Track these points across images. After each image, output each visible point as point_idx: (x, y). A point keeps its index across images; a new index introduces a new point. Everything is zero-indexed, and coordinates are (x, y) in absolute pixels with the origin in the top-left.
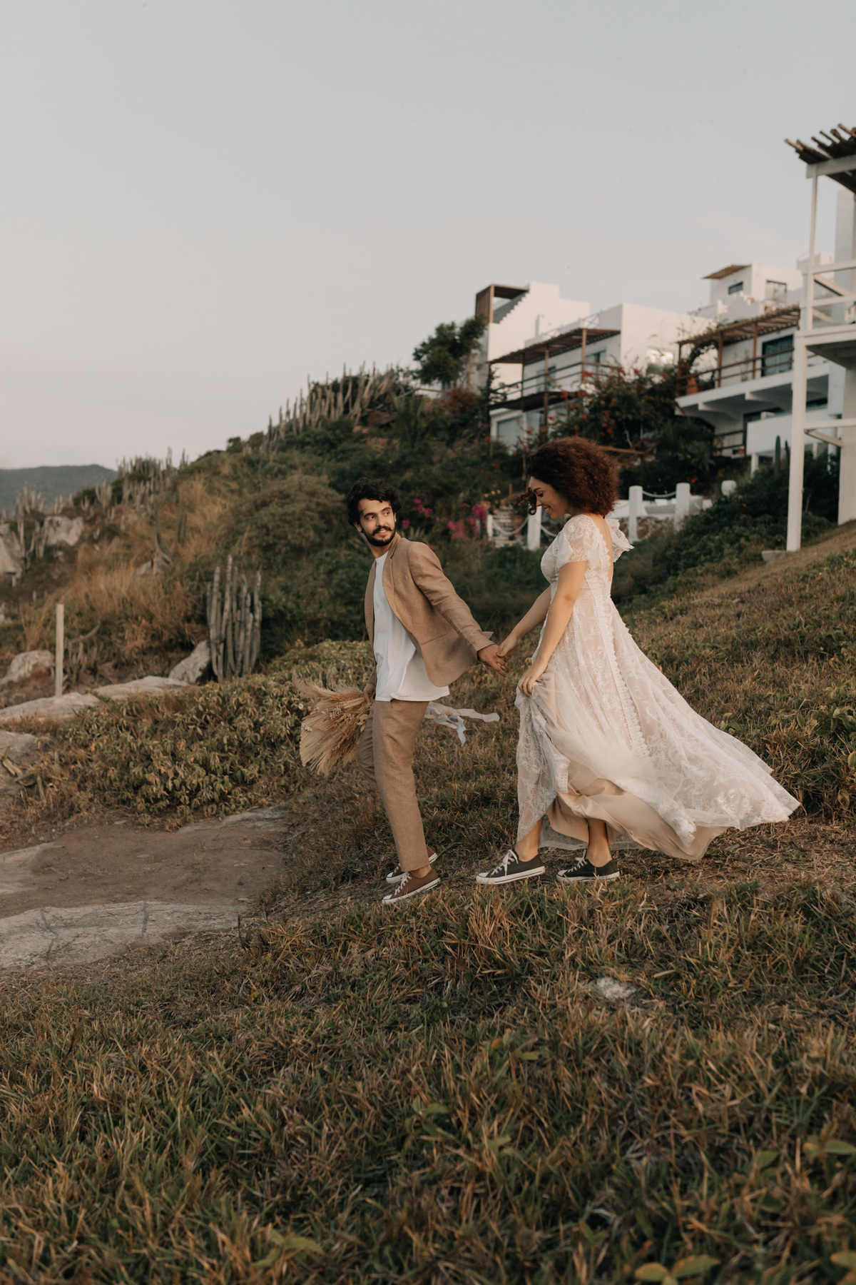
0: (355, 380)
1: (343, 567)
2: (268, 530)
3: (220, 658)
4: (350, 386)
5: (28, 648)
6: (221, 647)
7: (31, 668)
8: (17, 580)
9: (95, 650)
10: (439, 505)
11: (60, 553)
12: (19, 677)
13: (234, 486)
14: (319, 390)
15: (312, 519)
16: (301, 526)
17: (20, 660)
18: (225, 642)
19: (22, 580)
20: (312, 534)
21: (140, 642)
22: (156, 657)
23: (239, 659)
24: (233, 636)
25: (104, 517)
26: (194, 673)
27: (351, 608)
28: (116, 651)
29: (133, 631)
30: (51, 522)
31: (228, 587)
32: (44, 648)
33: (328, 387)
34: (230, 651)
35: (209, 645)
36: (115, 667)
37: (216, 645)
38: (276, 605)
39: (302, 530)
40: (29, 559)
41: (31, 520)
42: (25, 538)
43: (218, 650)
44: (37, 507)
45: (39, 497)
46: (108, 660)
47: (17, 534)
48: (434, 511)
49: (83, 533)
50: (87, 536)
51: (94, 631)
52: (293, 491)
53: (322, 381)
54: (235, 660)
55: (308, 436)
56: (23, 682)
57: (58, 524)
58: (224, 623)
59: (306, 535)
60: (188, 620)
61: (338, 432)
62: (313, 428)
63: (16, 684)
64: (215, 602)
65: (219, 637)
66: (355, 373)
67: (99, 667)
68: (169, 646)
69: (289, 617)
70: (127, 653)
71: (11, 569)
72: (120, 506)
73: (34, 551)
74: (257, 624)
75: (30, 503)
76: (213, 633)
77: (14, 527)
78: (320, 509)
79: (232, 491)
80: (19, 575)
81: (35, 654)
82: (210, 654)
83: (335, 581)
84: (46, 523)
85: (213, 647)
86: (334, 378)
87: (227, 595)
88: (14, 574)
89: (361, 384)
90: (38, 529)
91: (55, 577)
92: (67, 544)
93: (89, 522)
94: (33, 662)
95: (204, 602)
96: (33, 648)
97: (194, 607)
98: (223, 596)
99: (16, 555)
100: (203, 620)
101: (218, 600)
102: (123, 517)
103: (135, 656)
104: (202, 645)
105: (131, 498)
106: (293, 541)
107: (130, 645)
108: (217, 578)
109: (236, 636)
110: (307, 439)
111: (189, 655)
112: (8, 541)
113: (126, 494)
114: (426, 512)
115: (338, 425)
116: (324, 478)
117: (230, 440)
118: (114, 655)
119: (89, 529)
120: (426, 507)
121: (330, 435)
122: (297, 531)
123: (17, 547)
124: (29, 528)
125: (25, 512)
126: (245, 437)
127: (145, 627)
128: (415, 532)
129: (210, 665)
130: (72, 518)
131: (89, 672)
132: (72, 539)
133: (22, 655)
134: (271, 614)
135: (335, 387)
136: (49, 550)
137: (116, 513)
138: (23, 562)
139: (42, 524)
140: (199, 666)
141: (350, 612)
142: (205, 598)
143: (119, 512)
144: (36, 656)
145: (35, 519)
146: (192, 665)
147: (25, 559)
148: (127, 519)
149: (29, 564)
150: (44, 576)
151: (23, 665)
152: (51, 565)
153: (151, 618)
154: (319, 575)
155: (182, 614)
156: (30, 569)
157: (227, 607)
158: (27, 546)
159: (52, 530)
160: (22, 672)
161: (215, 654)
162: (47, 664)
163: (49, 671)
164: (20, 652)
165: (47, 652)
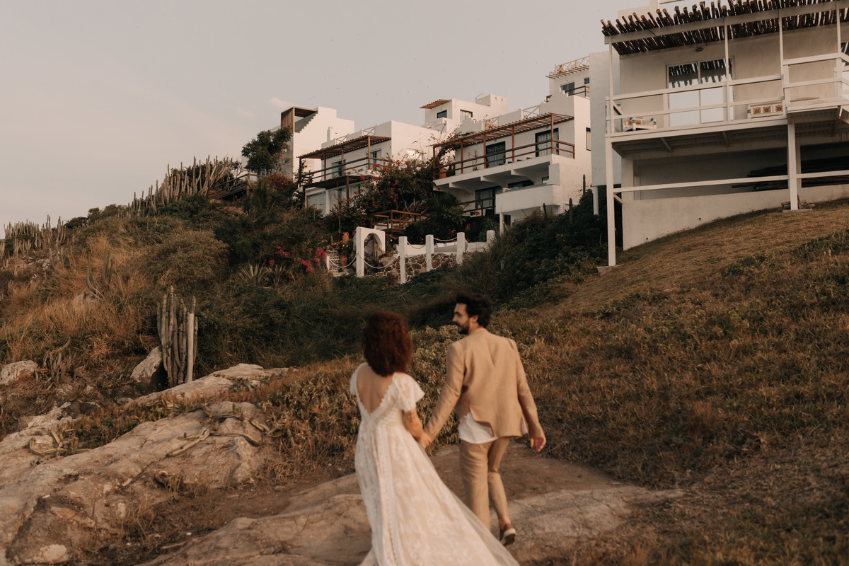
0: (204, 167)
1: (244, 293)
2: (179, 268)
3: (169, 358)
4: (198, 173)
5: (14, 360)
6: (170, 350)
7: (19, 374)
9: (70, 357)
10: (294, 249)
12: (9, 381)
13: (131, 240)
14: (179, 174)
15: (209, 260)
16: (202, 266)
17: (10, 369)
18: (172, 347)
20: (210, 271)
21: (104, 350)
22: (118, 360)
23: (184, 358)
24: (178, 342)
26: (151, 370)
27: (255, 319)
28: (86, 357)
29: (98, 343)
31: (172, 308)
32: (28, 358)
33: (184, 173)
34: (176, 353)
35: (161, 349)
36: (87, 369)
37: (167, 349)
38: (207, 319)
39: (204, 268)
43: (167, 352)
46: (81, 365)
48: (291, 254)
51: (67, 344)
52: (192, 242)
53: (179, 169)
54: (180, 360)
55: (175, 206)
58: (171, 333)
59: (206, 271)
60: (139, 332)
61: (195, 203)
62: (176, 200)
63: (6, 386)
64: (164, 319)
65: (168, 343)
66: (204, 162)
67: (76, 370)
68: (127, 353)
69: (216, 327)
70: (95, 359)
72: (12, 258)
76: (163, 341)
78: (212, 253)
79: (130, 244)
82: (162, 355)
83: (243, 302)
85: (164, 350)
86: (188, 167)
87: (172, 313)
89: (208, 170)
94: (20, 370)
95: (154, 320)
96: (17, 360)
97: (144, 323)
98: (169, 312)
100: (154, 332)
101: (167, 317)
102: (16, 266)
103: (101, 360)
104: (157, 348)
105: (20, 252)
106: (199, 276)
107: (96, 353)
108: (165, 302)
109: (180, 342)
110: (175, 208)
111: (145, 358)
113: (16, 250)
114: (286, 254)
115: (195, 198)
116: (211, 233)
117: (91, 211)
118: (86, 360)
120: (284, 251)
121: (190, 205)
122: (200, 269)
126: (102, 208)
127: (106, 339)
128: (279, 268)
129: (162, 363)
131: (68, 374)
133: (11, 364)
134: (204, 326)
135: (189, 172)
137: (10, 263)
140: (154, 364)
141: (254, 322)
142: (155, 317)
143: (12, 263)
144: (23, 364)
146: (149, 364)
148: (18, 267)
151: (13, 372)
153: (111, 332)
154: (229, 298)
155: (135, 329)
157: (172, 322)
160: (11, 378)
161: (165, 356)
162: (32, 370)
163: (34, 375)
164: (8, 363)
165: (31, 361)
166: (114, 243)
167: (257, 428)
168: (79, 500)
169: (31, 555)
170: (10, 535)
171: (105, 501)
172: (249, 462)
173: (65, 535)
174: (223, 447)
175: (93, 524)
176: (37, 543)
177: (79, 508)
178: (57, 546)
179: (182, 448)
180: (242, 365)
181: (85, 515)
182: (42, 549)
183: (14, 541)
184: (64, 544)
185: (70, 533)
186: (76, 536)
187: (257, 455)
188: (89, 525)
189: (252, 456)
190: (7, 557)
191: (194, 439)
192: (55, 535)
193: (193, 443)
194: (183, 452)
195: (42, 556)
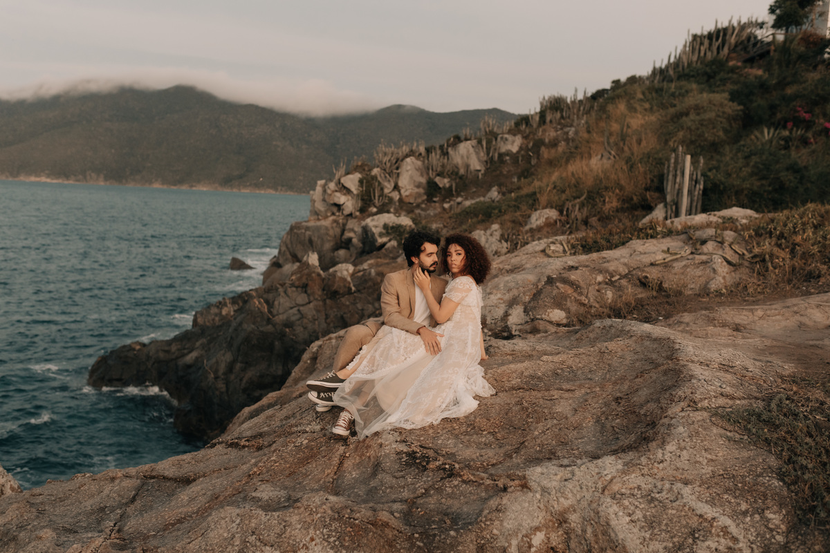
0: (725, 30)
1: (755, 154)
2: (691, 130)
4: (719, 35)
5: (541, 208)
6: (674, 208)
7: (544, 220)
8: (482, 174)
9: (585, 209)
10: (817, 110)
11: (508, 158)
12: (537, 226)
13: (647, 106)
14: (698, 39)
15: (721, 122)
16: (714, 128)
17: (538, 215)
18: (676, 205)
19: (484, 175)
20: (721, 133)
21: (615, 204)
22: (626, 214)
25: (534, 134)
27: (764, 182)
28: (599, 210)
29: (610, 198)
30: (502, 138)
31: (679, 167)
32: (552, 207)
33: (705, 37)
34: (680, 210)
35: (666, 206)
36: (599, 220)
37: (671, 206)
38: (713, 179)
39: (715, 130)
40: (489, 162)
41: (490, 137)
42: (487, 148)
43: (672, 210)
44: (493, 129)
45: (494, 122)
46: (595, 216)
47: (482, 146)
48: (813, 115)
49: (522, 144)
50: (524, 146)
51: (584, 197)
52: (705, 104)
53: (699, 33)
55: (693, 71)
56: (539, 229)
57: (506, 139)
58: (676, 192)
59: (717, 134)
60: (647, 189)
61: (714, 67)
62: (694, 65)
63: (535, 230)
64: (671, 177)
65: (673, 201)
66: (726, 24)
67: (590, 220)
68: (634, 208)
69: (722, 187)
70: (606, 211)
71: (478, 168)
72: (544, 127)
73: (492, 156)
74: (701, 192)
75: (489, 127)
76: (669, 198)
77: (480, 142)
78: (725, 116)
79: (646, 110)
80: (483, 172)
81: (547, 211)
82: (666, 212)
83: (752, 164)
84: (499, 139)
85: (669, 207)
86: (709, 30)
87: (678, 173)
88: (480, 171)
89: (730, 32)
90: (494, 143)
91: (505, 173)
92: (511, 151)
93: (525, 137)
94: (546, 216)
95: (661, 178)
96: (543, 208)
97: (652, 181)
98: (676, 171)
99: (481, 159)
100: (660, 189)
101: (673, 176)
102: (547, 134)
103: (611, 213)
104: (661, 206)
105: (551, 121)
106: (709, 138)
107: (607, 206)
108: (673, 161)
110: (692, 73)
111: (651, 213)
112: (477, 150)
113: (548, 119)
114: (807, 116)
115: (714, 62)
116: (726, 95)
117: (613, 82)
118: (599, 212)
119: (525, 142)
120: (805, 112)
121: (708, 70)
122: (712, 131)
123: (482, 154)
124: (489, 142)
125: (486, 132)
126: (623, 79)
127: (617, 195)
128: (797, 131)
130: (515, 135)
131: (583, 223)
132: (515, 149)
133: (539, 212)
134: (709, 185)
135: (710, 36)
136: (501, 155)
137: (542, 132)
138: (485, 163)
139: (496, 139)
141: (762, 185)
142: (663, 175)
143: (544, 131)
145: (492, 136)
147: (486, 162)
148: (549, 135)
149: (489, 164)
150: (498, 172)
151: (540, 218)
152: (502, 165)
153: (621, 188)
154: (738, 159)
155: (643, 186)
156: (490, 168)
157: (678, 180)
158: (488, 154)
159: (502, 143)
160: (538, 222)
161: (669, 212)
162: (555, 218)
163: (556, 222)
164: (536, 210)
165: (554, 210)
166: (632, 109)
167: (736, 252)
168: (577, 283)
169: (541, 313)
170: (527, 297)
171: (597, 288)
172: (724, 278)
173: (565, 305)
174: (701, 263)
175: (587, 302)
176: (545, 305)
177: (577, 288)
178: (559, 311)
179: (664, 259)
180: (735, 209)
181: (581, 294)
182: (548, 311)
183: (530, 302)
184: (564, 311)
185: (569, 304)
186: (574, 308)
187: (733, 274)
188: (583, 301)
189: (727, 273)
190: (524, 312)
191: (676, 254)
192: (559, 303)
193: (675, 257)
194: (665, 263)
195: (548, 315)
